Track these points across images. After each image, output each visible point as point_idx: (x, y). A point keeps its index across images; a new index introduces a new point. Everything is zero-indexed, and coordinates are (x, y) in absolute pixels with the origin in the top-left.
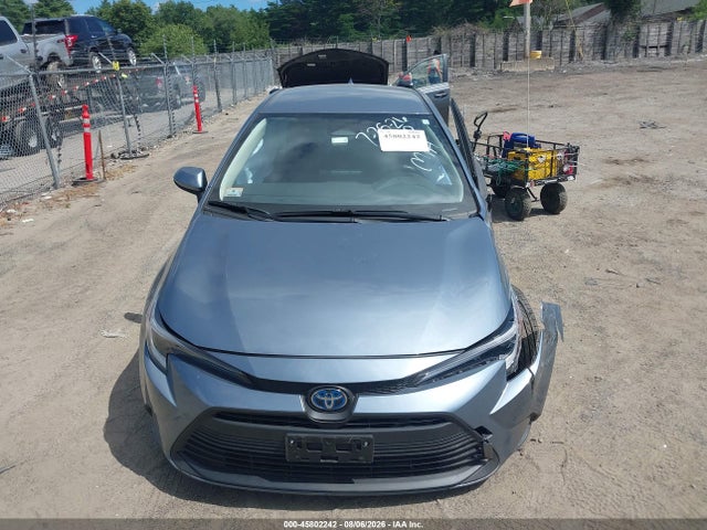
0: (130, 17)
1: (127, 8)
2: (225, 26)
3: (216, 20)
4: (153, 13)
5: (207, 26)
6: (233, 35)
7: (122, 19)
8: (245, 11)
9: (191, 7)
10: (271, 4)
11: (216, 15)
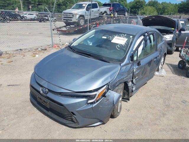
0: (139, 4)
1: (139, 2)
2: (165, 8)
3: (164, 6)
4: (146, 3)
5: (160, 7)
6: (166, 10)
7: (137, 5)
8: (173, 4)
9: (157, 2)
10: (182, 2)
11: (164, 4)
